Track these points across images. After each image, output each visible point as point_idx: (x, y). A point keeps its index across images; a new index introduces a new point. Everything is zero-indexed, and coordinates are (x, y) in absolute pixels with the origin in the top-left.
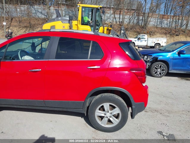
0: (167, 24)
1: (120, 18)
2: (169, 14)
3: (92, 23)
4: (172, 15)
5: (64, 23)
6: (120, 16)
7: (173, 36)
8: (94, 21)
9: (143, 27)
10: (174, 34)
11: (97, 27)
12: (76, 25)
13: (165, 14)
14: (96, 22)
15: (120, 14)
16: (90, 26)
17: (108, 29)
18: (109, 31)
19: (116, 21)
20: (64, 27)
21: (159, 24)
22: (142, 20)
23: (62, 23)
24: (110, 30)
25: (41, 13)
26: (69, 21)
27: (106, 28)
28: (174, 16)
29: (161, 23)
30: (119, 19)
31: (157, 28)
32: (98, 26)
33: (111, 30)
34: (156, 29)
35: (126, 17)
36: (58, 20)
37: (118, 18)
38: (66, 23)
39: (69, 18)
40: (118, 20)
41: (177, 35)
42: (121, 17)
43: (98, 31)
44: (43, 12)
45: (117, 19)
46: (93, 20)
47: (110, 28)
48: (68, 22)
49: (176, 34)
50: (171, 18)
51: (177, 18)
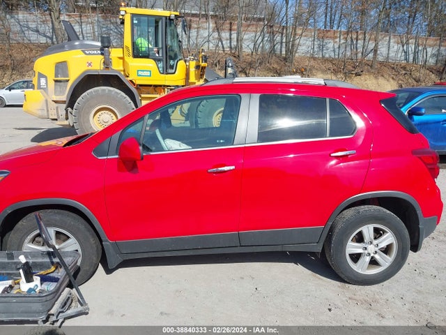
0: (334, 51)
1: (231, 38)
2: (335, 28)
3: (158, 53)
4: (343, 29)
5: (90, 54)
6: (231, 35)
7: (350, 77)
8: (162, 48)
9: (285, 59)
10: (350, 72)
11: (172, 62)
12: (120, 58)
13: (328, 28)
14: (167, 49)
15: (231, 30)
16: (155, 60)
17: (198, 67)
18: (201, 71)
19: (223, 47)
20: (90, 64)
21: (318, 52)
22: (282, 43)
23: (84, 55)
24: (203, 68)
25: (37, 31)
26: (102, 49)
27: (193, 64)
28: (347, 33)
29: (322, 47)
30: (229, 41)
31: (315, 59)
32: (174, 59)
33: (205, 67)
34: (312, 63)
35: (246, 37)
36: (73, 48)
37: (227, 39)
38: (94, 54)
39: (102, 42)
40: (226, 44)
41: (357, 75)
42: (234, 36)
43: (174, 71)
44: (41, 29)
45: (224, 43)
46: (160, 46)
47: (203, 64)
48: (99, 52)
49: (356, 71)
50: (342, 37)
51: (354, 36)
